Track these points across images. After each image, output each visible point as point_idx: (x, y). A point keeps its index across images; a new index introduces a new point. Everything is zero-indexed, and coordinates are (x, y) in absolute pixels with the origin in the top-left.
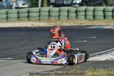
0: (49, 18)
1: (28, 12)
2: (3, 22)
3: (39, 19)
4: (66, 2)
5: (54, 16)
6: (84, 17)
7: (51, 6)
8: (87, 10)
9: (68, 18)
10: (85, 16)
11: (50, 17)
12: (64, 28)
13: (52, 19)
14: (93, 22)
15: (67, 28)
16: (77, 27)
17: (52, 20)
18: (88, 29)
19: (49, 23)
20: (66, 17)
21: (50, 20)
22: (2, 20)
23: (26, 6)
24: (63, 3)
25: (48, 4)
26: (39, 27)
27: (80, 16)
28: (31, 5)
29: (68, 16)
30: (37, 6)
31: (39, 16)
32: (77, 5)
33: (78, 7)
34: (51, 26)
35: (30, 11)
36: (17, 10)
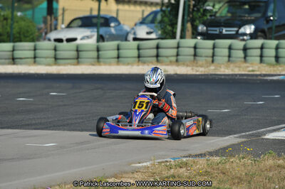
0: (194, 59)
1: (158, 47)
2: (110, 64)
3: (177, 61)
4: (226, 31)
5: (204, 55)
6: (258, 59)
7: (199, 38)
8: (265, 46)
9: (229, 61)
10: (261, 56)
11: (197, 58)
12: (223, 77)
13: (201, 60)
14: (275, 69)
15: (227, 77)
16: (245, 77)
17: (200, 63)
18: (267, 80)
19: (195, 68)
20: (226, 59)
21: (197, 63)
22: (109, 60)
23: (153, 36)
24: (221, 32)
25: (193, 34)
26: (176, 74)
27: (251, 56)
28: (162, 34)
29: (229, 56)
30: (174, 37)
31: (178, 55)
32: (245, 37)
33: (247, 40)
34: (198, 73)
35: (160, 46)
36: (137, 43)
